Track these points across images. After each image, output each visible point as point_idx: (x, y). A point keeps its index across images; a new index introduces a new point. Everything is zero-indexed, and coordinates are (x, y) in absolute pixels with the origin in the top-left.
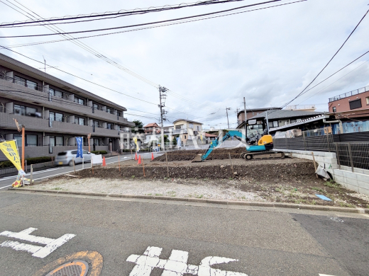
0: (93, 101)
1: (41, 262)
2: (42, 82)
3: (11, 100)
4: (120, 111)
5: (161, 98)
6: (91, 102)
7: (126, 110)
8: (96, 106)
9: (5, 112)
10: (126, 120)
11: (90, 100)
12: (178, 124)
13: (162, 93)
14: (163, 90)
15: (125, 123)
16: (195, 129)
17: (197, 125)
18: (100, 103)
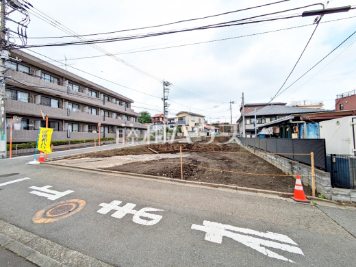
0: (104, 94)
1: (52, 202)
2: (63, 77)
3: (39, 93)
4: (128, 103)
5: (164, 92)
6: (102, 95)
7: (133, 102)
8: (106, 98)
9: (35, 103)
10: (133, 111)
11: (102, 93)
12: (180, 116)
13: (165, 87)
14: (166, 84)
15: (132, 114)
16: (197, 121)
17: (198, 118)
18: (110, 96)
